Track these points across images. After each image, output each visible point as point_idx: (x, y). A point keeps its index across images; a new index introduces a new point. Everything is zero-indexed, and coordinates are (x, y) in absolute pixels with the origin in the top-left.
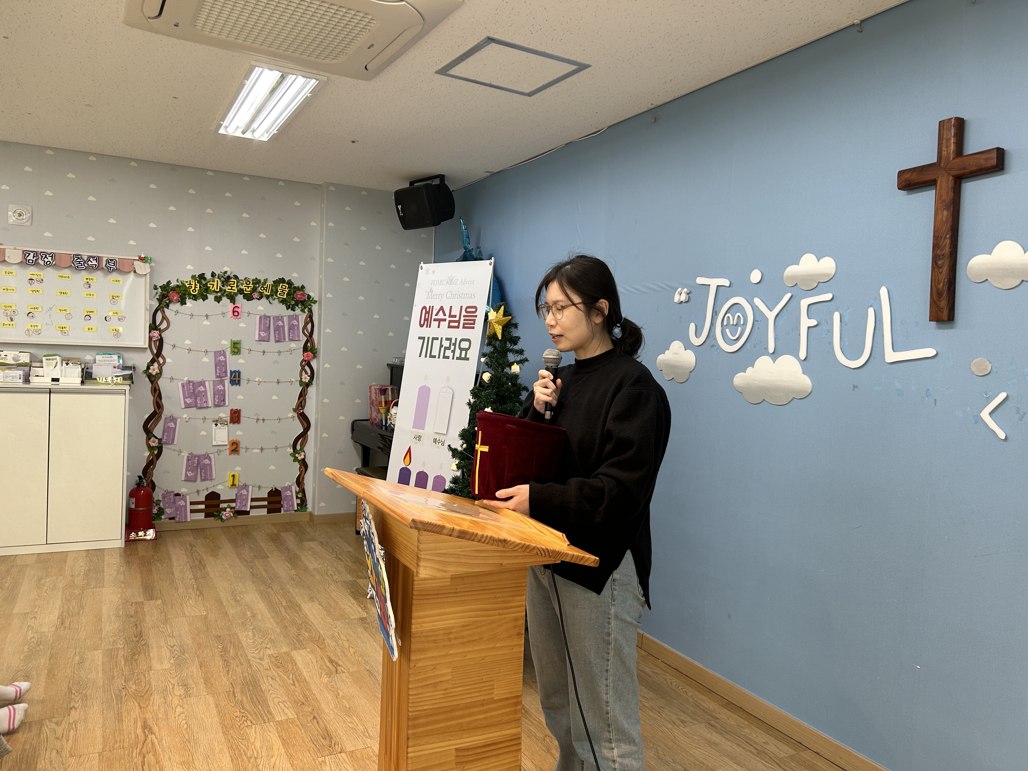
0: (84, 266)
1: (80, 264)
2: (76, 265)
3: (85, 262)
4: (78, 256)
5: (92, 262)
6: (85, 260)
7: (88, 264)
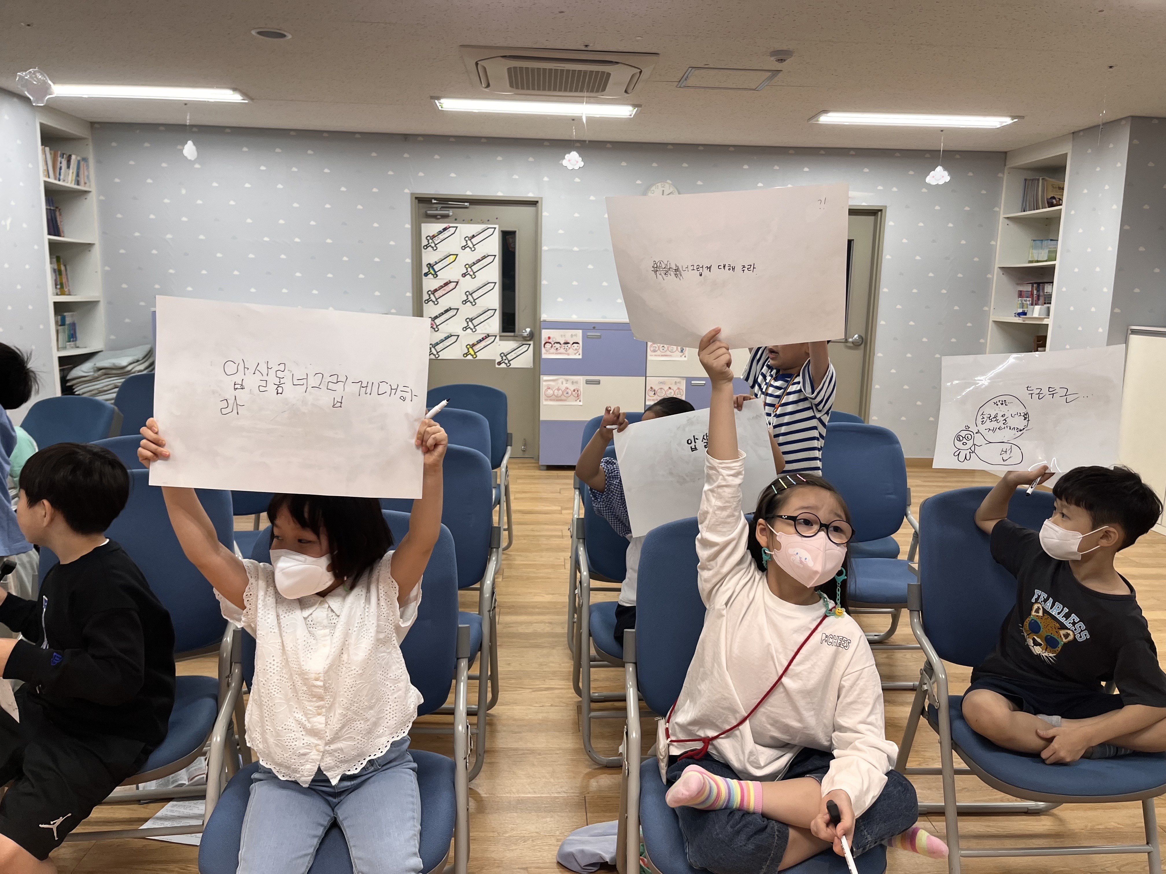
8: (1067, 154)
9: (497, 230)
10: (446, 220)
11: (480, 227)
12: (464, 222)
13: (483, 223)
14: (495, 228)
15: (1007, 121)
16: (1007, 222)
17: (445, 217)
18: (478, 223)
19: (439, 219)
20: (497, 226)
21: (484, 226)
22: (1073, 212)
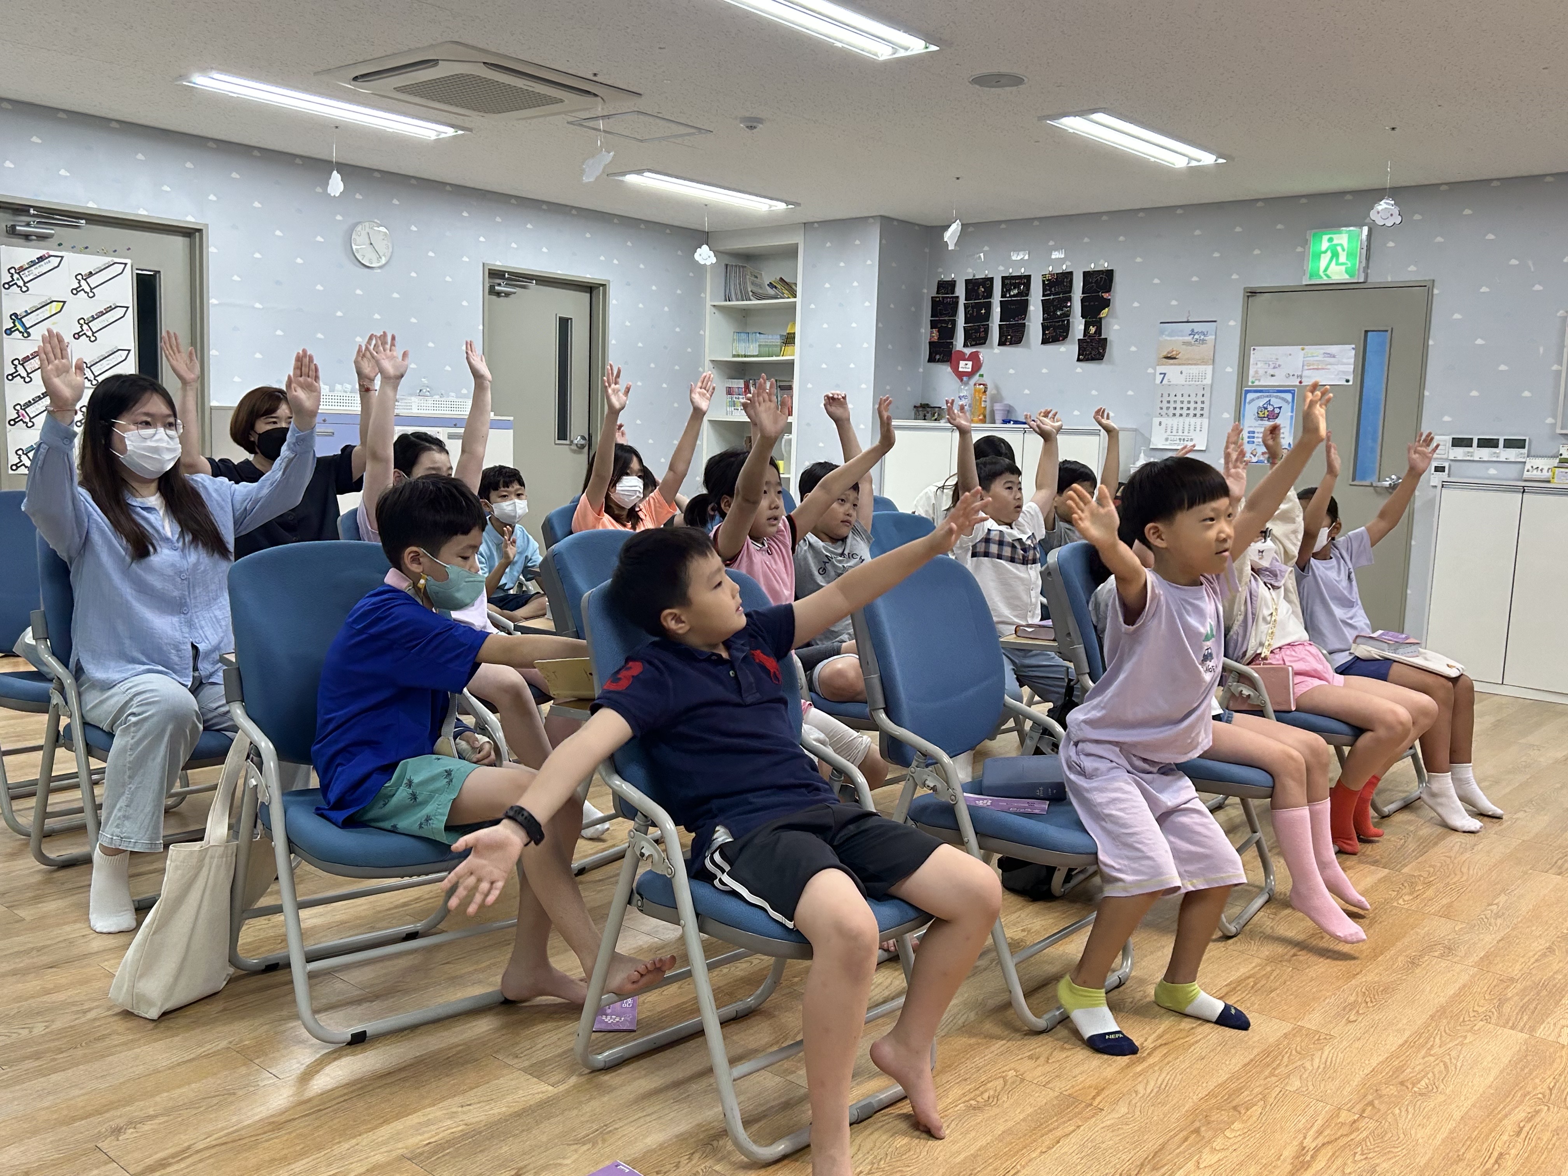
8: (796, 245)
9: (129, 267)
10: (42, 243)
11: (102, 260)
12: (73, 248)
13: (106, 254)
14: (126, 264)
15: (782, 206)
16: (714, 310)
17: (42, 237)
18: (97, 253)
19: (31, 240)
20: (129, 261)
21: (108, 260)
22: (817, 306)
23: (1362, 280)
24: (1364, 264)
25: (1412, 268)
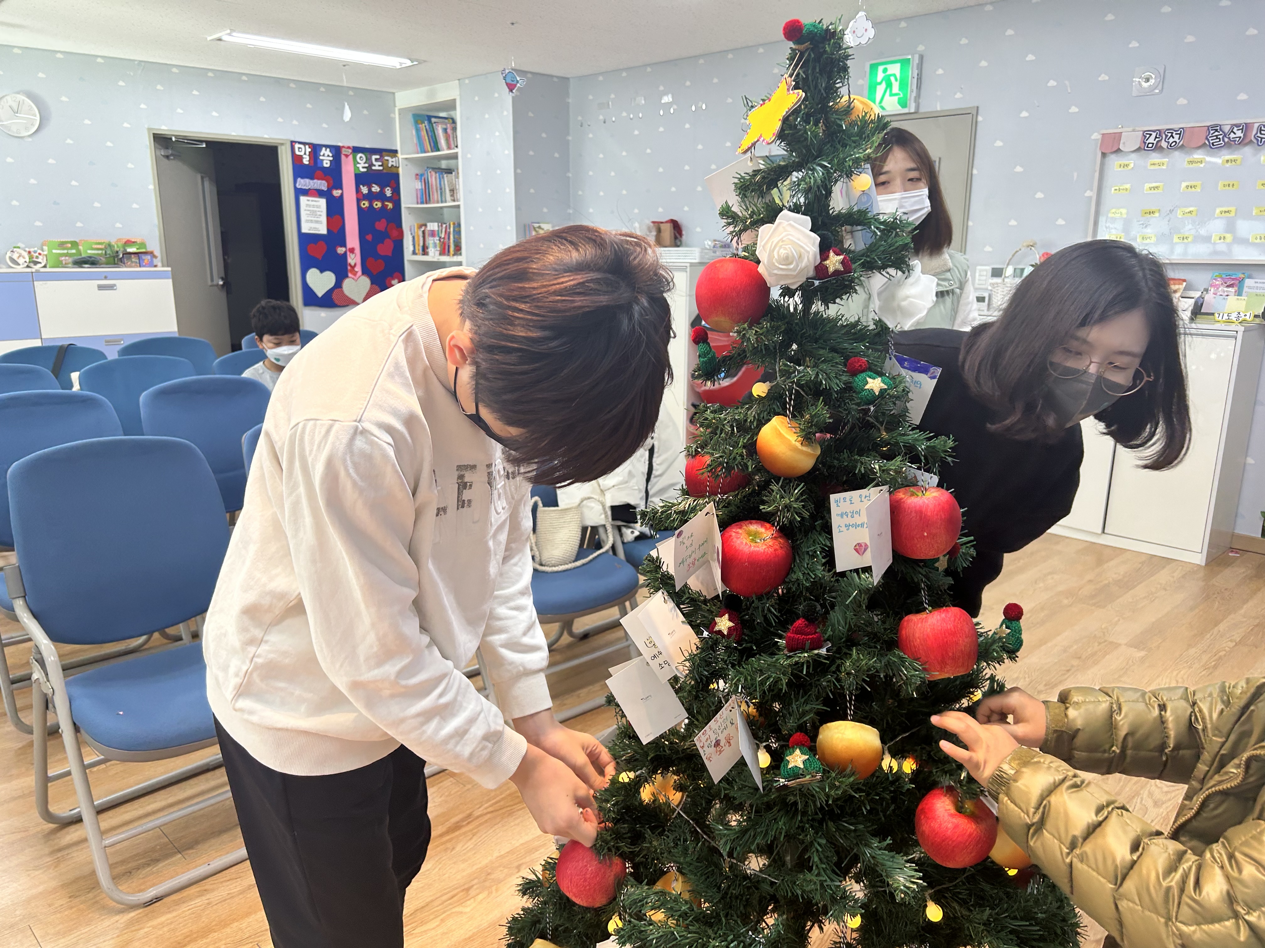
0: (1223, 141)
1: (1217, 138)
2: (1211, 142)
3: (1225, 136)
4: (1216, 128)
5: (1235, 133)
6: (1226, 131)
7: (1229, 138)
8: (455, 100)
15: (408, 63)
22: (469, 156)
23: (912, 110)
24: (914, 94)
25: (958, 95)
